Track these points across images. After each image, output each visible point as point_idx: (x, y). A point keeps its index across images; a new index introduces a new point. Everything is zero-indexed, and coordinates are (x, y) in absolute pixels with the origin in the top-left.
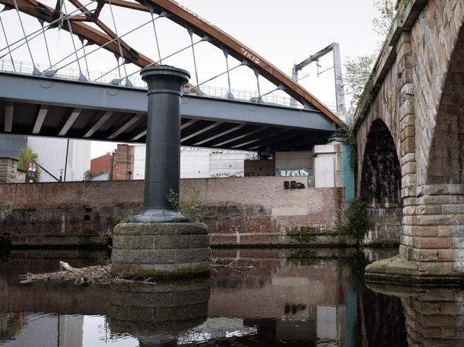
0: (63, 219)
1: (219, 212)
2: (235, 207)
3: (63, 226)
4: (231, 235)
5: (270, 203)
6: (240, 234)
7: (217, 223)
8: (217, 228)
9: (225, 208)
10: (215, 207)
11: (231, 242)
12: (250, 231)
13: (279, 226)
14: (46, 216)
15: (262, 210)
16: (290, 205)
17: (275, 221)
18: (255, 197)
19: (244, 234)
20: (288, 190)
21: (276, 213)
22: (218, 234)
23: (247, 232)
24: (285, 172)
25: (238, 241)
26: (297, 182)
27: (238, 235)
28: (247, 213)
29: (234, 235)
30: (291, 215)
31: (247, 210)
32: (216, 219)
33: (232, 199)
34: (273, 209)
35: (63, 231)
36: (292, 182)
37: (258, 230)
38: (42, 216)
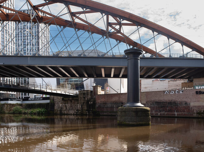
0: (115, 106)
1: (169, 104)
2: (175, 102)
3: (115, 109)
4: (173, 113)
5: (189, 101)
6: (177, 113)
7: (168, 108)
8: (168, 110)
9: (171, 102)
10: (167, 102)
11: (173, 116)
12: (181, 112)
13: (194, 110)
14: (109, 105)
15: (186, 103)
16: (198, 101)
17: (192, 108)
18: (183, 98)
19: (178, 113)
20: (197, 95)
21: (192, 104)
22: (168, 113)
23: (180, 112)
24: (198, 87)
25: (176, 115)
26: (202, 91)
27: (176, 113)
28: (180, 105)
29: (174, 113)
30: (199, 105)
31: (180, 103)
32: (167, 107)
33: (174, 99)
34: (191, 103)
35: (115, 111)
36: (199, 91)
37: (184, 111)
38: (108, 105)
